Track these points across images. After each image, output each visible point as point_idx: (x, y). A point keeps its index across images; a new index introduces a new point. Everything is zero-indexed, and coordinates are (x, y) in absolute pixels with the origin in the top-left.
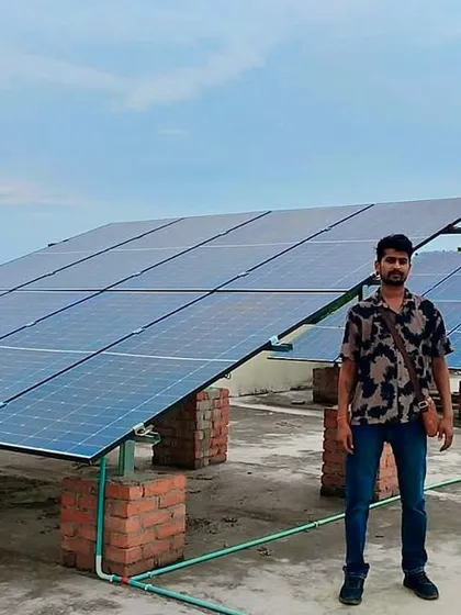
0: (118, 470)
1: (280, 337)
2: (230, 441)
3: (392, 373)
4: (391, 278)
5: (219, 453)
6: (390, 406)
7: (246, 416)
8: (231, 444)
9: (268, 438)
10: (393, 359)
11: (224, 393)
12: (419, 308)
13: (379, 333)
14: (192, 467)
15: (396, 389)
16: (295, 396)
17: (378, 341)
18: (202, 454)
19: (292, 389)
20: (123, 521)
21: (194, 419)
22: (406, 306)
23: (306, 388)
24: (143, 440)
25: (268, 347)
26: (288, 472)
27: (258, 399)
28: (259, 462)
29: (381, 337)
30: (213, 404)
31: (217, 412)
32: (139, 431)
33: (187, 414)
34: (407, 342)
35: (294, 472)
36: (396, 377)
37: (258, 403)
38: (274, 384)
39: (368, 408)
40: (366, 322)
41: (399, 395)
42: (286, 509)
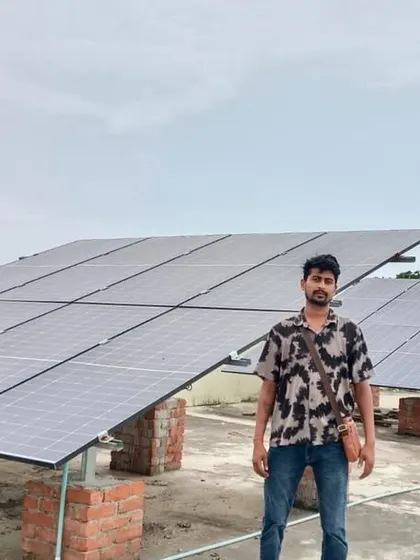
0: (79, 475)
1: (239, 352)
2: (184, 449)
3: (304, 393)
4: (316, 298)
5: (174, 460)
6: (301, 426)
7: (200, 425)
8: (186, 452)
9: (220, 447)
10: (306, 380)
11: (182, 403)
12: (342, 330)
13: (296, 352)
14: (148, 473)
15: (307, 411)
16: (245, 407)
17: (295, 361)
18: (159, 460)
19: (243, 401)
20: (83, 525)
21: (152, 427)
22: (328, 327)
23: (255, 401)
24: (106, 446)
25: (229, 361)
26: (240, 480)
27: (211, 410)
28: (211, 469)
29: (298, 357)
30: (171, 414)
31: (174, 421)
32: (104, 438)
33: (146, 422)
34: (323, 363)
35: (245, 481)
36: (308, 398)
37: (211, 413)
38: (227, 396)
39: (284, 430)
40: (286, 341)
41: (310, 417)
42: (237, 516)
